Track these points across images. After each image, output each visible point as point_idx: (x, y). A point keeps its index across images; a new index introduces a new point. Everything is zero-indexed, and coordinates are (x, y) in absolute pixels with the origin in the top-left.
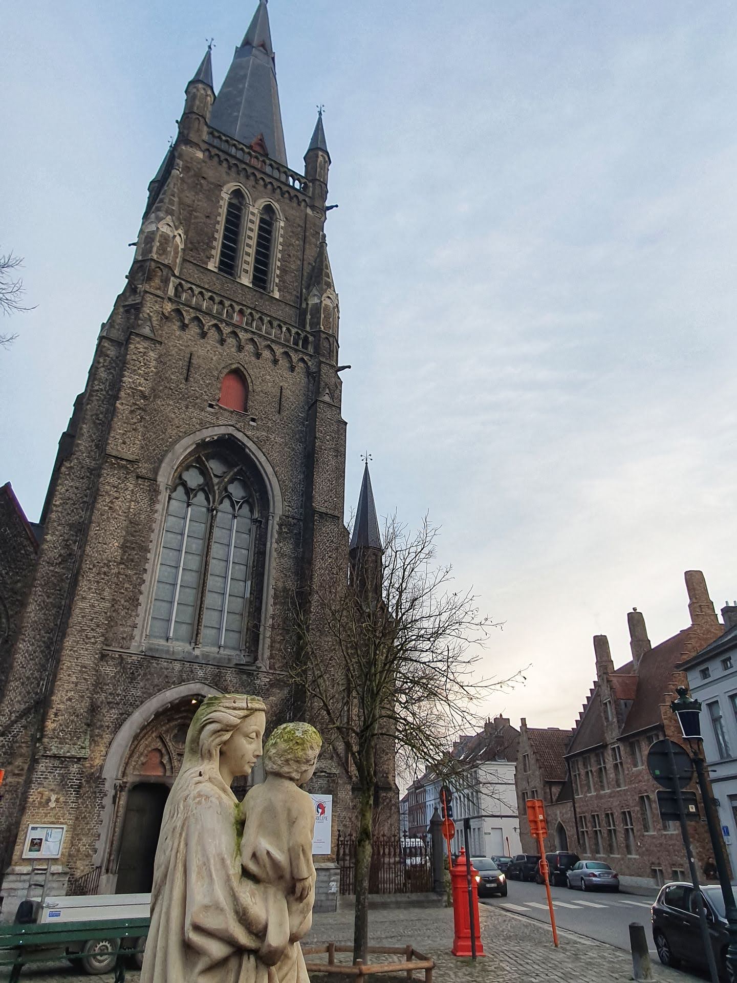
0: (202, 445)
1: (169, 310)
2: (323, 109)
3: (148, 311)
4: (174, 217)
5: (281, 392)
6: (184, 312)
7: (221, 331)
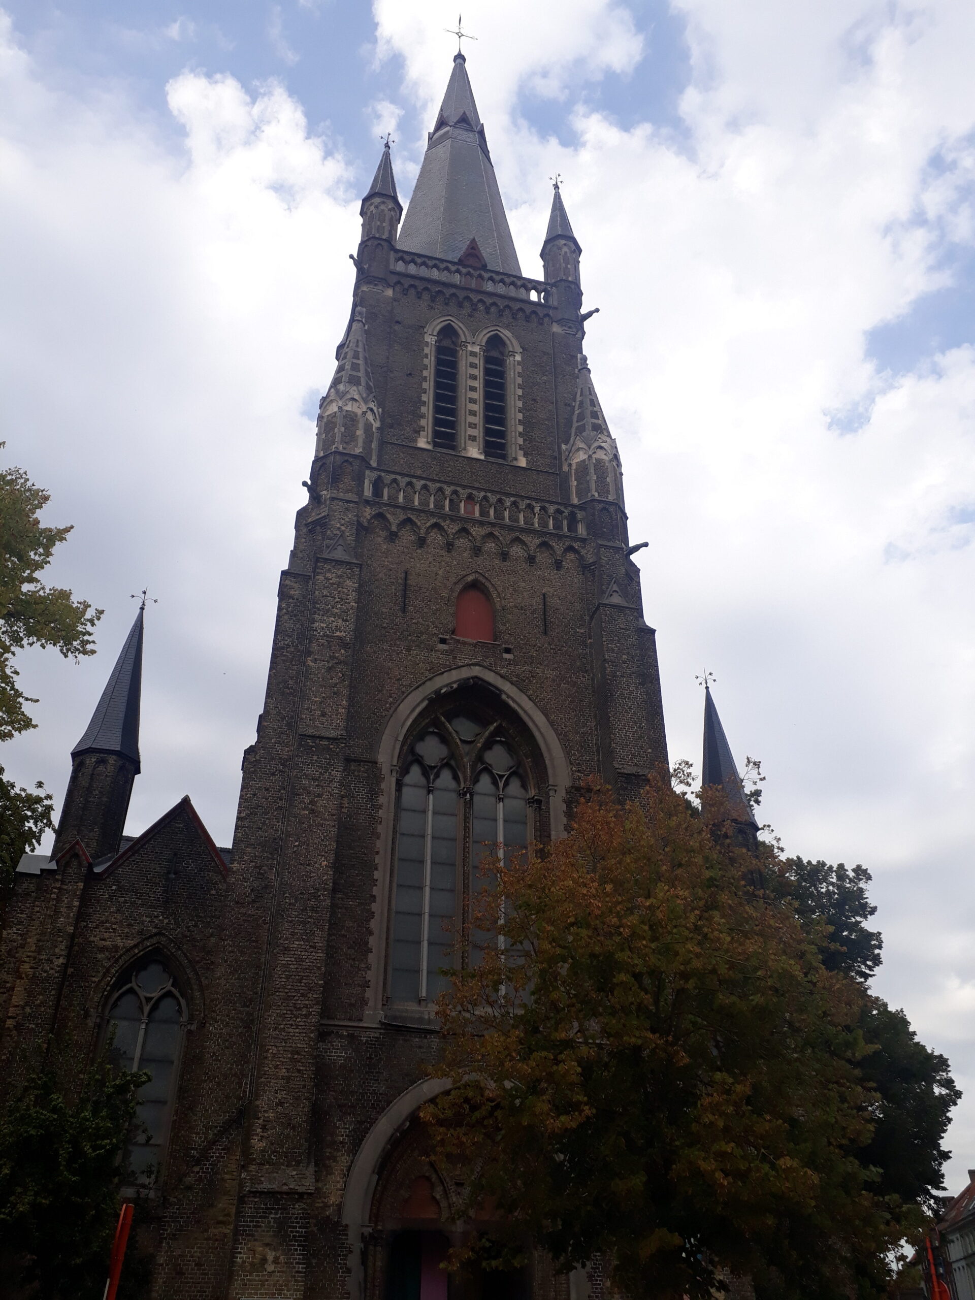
0: (437, 700)
1: (369, 517)
2: (559, 180)
3: (338, 525)
4: (360, 387)
5: (545, 602)
6: (388, 516)
7: (446, 532)
